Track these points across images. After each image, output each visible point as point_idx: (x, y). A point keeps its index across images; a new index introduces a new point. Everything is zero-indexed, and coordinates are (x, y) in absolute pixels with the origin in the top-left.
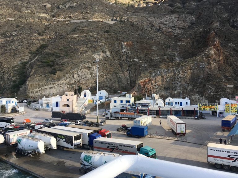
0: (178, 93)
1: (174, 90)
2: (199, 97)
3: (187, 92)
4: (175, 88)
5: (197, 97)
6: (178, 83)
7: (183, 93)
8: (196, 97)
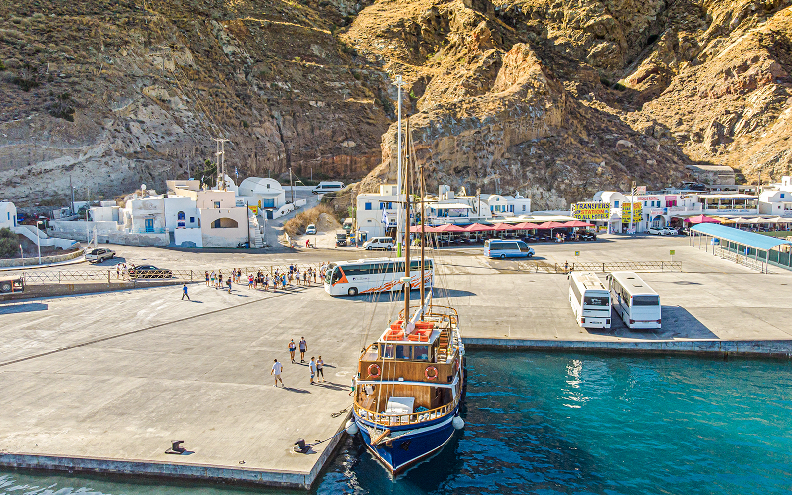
0: (492, 183)
1: (480, 175)
2: (541, 193)
3: (512, 180)
4: (481, 171)
5: (538, 192)
6: (489, 157)
7: (505, 182)
8: (535, 191)
